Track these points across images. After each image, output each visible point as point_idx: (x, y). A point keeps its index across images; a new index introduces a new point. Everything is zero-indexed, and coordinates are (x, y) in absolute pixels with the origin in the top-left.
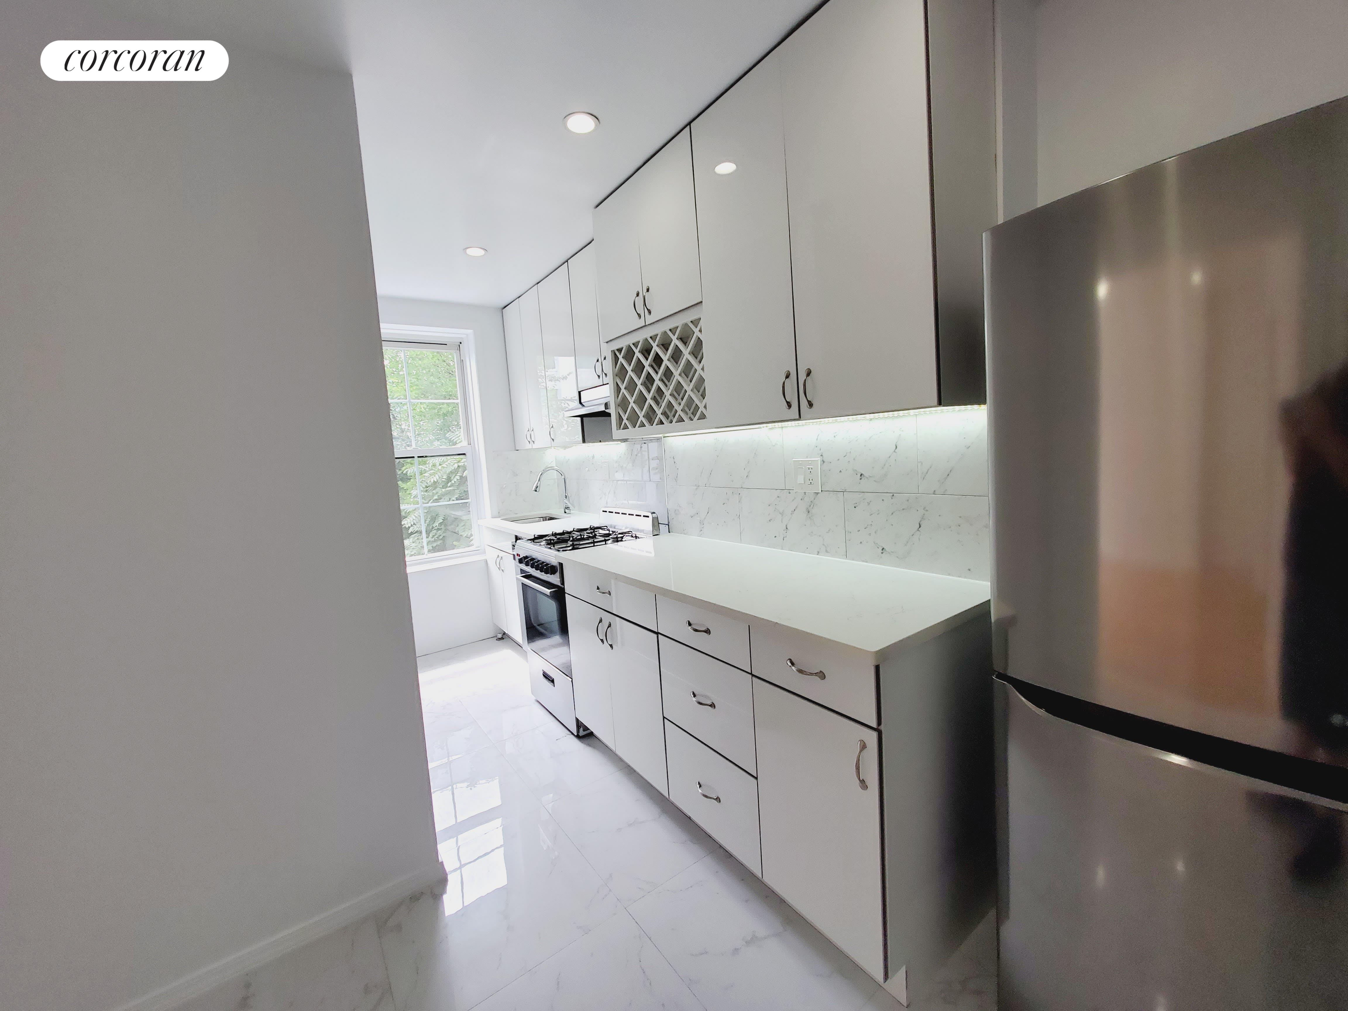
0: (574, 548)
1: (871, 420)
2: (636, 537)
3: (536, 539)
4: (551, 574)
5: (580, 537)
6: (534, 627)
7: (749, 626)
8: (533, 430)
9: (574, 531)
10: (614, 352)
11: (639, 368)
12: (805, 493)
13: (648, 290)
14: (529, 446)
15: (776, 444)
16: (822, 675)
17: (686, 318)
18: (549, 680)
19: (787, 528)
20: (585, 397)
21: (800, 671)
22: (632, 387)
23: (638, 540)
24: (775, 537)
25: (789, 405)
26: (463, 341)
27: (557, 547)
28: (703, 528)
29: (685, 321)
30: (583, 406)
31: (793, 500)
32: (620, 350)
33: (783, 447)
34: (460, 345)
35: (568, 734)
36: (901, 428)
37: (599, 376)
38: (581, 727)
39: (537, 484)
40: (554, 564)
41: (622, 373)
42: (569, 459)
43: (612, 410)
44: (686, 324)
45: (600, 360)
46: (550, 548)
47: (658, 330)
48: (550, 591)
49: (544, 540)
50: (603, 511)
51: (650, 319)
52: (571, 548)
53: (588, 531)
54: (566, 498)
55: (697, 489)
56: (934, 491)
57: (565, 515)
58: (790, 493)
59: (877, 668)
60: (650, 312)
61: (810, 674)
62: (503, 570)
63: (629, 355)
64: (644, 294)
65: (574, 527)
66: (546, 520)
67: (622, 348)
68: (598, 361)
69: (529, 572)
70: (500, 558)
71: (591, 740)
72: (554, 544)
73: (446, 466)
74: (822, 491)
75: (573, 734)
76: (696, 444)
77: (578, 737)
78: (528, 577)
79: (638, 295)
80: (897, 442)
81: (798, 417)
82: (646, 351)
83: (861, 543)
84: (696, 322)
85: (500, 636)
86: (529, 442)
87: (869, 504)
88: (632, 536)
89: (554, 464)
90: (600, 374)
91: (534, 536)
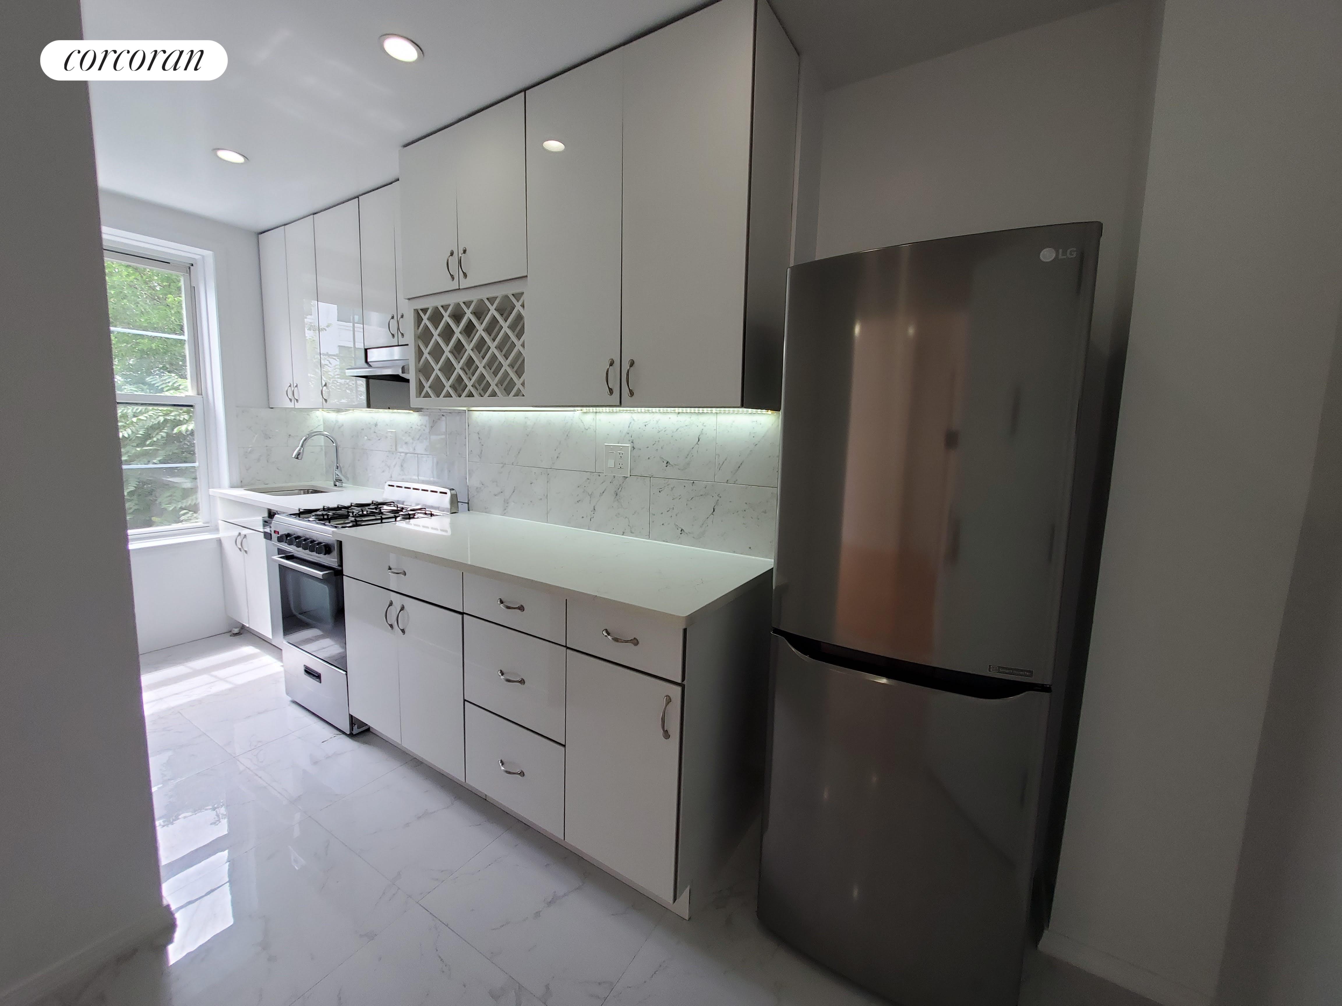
0: (356, 524)
1: (679, 413)
2: (432, 515)
3: (304, 513)
4: (325, 554)
5: (361, 513)
6: (294, 616)
7: (566, 600)
8: (296, 386)
9: (351, 506)
10: (416, 311)
11: (448, 334)
12: (614, 477)
13: (465, 252)
14: (291, 405)
15: (589, 428)
16: (635, 642)
17: (509, 290)
18: (314, 676)
19: (594, 509)
20: (373, 356)
21: (616, 640)
22: (437, 352)
23: (433, 517)
24: (583, 517)
25: (611, 391)
26: (196, 263)
27: (333, 523)
28: (507, 507)
29: (506, 293)
30: (370, 366)
31: (603, 483)
32: (425, 311)
33: (595, 431)
34: (192, 267)
35: (338, 734)
36: (704, 424)
37: (393, 335)
38: (355, 725)
39: (300, 450)
40: (330, 542)
41: (425, 336)
42: (343, 425)
43: (411, 376)
44: (506, 297)
45: (395, 317)
46: (324, 525)
47: (475, 296)
48: (321, 573)
49: (313, 515)
50: (389, 485)
51: (465, 283)
52: (350, 525)
53: (371, 507)
54: (338, 469)
55: (503, 467)
56: (728, 480)
57: (335, 488)
58: (599, 476)
59: (685, 631)
60: (465, 275)
61: (624, 641)
62: (246, 552)
63: (436, 317)
64: (460, 255)
65: (352, 502)
66: (308, 493)
67: (428, 309)
68: (393, 318)
69: (290, 552)
70: (242, 536)
71: (368, 737)
72: (329, 520)
73: (145, 419)
74: (630, 475)
75: (344, 733)
76: (505, 421)
77: (351, 736)
78: (290, 557)
79: (452, 254)
80: (699, 436)
81: (618, 404)
82: (457, 316)
83: (663, 524)
84: (518, 296)
85: (236, 631)
86: (291, 400)
87: (672, 489)
88: (426, 514)
89: (321, 429)
90: (395, 332)
91: (299, 510)
